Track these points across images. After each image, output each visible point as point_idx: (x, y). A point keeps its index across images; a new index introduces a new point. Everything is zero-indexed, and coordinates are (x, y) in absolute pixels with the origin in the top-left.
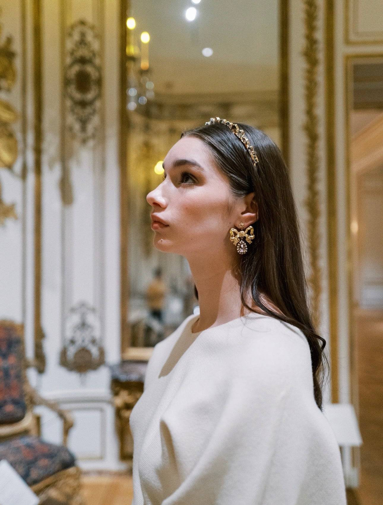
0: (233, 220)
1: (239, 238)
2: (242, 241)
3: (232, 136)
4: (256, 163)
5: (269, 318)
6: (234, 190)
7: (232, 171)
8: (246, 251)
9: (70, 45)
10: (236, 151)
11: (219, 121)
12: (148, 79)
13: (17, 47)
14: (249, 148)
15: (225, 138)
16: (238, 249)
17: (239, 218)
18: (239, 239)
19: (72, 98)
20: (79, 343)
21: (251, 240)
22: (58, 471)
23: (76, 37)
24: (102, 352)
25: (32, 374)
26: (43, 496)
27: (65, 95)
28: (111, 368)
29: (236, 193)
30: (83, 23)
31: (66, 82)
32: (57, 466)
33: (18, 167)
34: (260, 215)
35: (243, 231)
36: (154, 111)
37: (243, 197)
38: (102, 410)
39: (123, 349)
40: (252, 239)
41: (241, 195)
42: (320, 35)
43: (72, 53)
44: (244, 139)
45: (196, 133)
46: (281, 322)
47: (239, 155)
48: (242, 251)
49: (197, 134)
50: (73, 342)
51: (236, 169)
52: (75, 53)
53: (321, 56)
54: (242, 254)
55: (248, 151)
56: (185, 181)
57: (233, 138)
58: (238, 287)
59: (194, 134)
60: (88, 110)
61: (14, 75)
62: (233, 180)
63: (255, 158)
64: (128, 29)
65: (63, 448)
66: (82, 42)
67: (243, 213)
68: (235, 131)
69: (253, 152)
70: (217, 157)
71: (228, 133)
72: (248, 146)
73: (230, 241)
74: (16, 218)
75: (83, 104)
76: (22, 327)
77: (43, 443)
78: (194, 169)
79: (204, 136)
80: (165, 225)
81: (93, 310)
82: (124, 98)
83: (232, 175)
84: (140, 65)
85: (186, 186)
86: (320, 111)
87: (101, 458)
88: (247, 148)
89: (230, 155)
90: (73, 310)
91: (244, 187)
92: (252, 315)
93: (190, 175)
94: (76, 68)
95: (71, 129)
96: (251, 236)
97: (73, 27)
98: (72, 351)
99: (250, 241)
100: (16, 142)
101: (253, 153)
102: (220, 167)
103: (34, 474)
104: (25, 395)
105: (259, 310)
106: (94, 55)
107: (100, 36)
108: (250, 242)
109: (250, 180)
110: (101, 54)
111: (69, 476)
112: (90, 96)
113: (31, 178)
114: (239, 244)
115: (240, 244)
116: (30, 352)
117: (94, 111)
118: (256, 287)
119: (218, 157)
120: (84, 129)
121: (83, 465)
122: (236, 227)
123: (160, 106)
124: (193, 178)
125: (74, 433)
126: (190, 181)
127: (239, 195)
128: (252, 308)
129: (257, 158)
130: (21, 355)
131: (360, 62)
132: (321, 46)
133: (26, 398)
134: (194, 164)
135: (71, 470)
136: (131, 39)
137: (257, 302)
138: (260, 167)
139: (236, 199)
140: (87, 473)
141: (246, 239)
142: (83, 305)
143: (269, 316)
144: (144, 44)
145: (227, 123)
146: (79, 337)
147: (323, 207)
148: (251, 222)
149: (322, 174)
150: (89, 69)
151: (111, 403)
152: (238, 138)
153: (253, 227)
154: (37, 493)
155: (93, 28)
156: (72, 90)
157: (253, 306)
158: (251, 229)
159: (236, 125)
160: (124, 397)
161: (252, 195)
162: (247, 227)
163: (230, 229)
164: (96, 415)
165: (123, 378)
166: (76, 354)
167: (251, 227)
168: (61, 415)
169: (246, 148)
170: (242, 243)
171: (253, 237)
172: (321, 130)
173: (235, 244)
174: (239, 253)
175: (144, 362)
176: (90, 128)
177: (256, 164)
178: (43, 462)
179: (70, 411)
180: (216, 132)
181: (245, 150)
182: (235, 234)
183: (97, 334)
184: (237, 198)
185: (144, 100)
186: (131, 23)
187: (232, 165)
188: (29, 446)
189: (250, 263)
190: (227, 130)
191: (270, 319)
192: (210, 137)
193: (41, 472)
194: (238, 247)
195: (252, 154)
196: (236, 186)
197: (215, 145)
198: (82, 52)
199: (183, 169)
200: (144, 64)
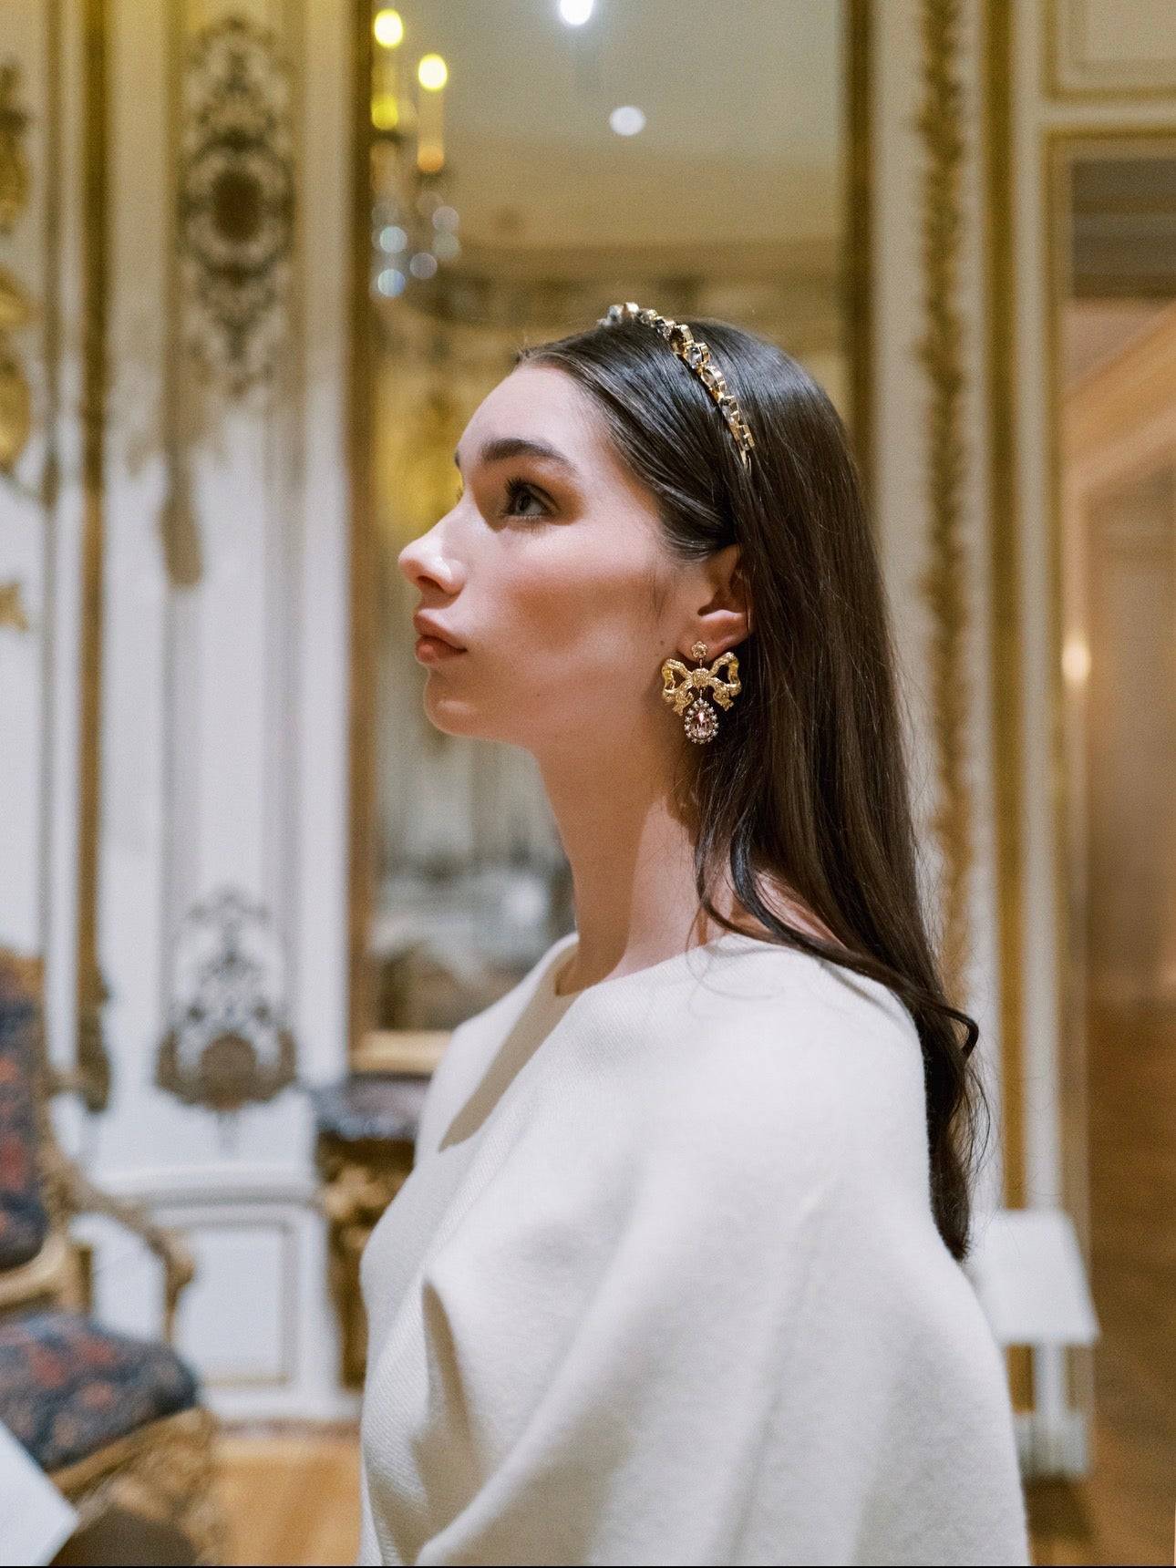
0: (671, 632)
1: (693, 690)
2: (701, 701)
3: (669, 365)
4: (747, 449)
5: (786, 951)
6: (673, 537)
7: (666, 477)
8: (715, 733)
9: (196, 92)
10: (679, 410)
11: (633, 316)
12: (439, 198)
13: (31, 96)
14: (725, 403)
15: (647, 370)
16: (687, 727)
17: (691, 627)
18: (690, 694)
19: (202, 257)
20: (216, 1015)
21: (731, 698)
22: (143, 1422)
23: (217, 67)
24: (288, 1046)
25: (66, 1116)
26: (94, 1505)
27: (179, 245)
28: (316, 1096)
29: (681, 547)
30: (236, 25)
31: (185, 207)
32: (140, 1410)
33: (30, 468)
34: (758, 618)
35: (704, 669)
36: (462, 299)
37: (701, 560)
38: (285, 1229)
39: (354, 1037)
40: (733, 695)
41: (696, 551)
42: (968, 70)
43: (203, 118)
44: (709, 372)
45: (556, 354)
46: (822, 965)
47: (689, 423)
48: (702, 733)
49: (559, 358)
50: (196, 1014)
51: (679, 467)
52: (212, 119)
53: (972, 132)
54: (702, 741)
55: (719, 411)
56: (517, 508)
57: (672, 370)
58: (688, 850)
59: (552, 357)
60: (251, 294)
61: (22, 182)
62: (671, 506)
63: (742, 432)
64: (378, 45)
65: (161, 1351)
66: (236, 84)
67: (704, 611)
68: (681, 348)
69: (737, 415)
70: (621, 433)
71: (657, 355)
72: (721, 395)
73: (664, 701)
74: (23, 626)
75: (237, 275)
76: (39, 966)
77: (97, 1334)
78: (544, 471)
79: (580, 365)
80: (457, 647)
81: (262, 914)
82: (362, 256)
83: (667, 488)
84: (416, 157)
85: (522, 526)
86: (969, 302)
87: (283, 1380)
88: (719, 401)
89: (663, 426)
90: (198, 914)
91: (705, 528)
92: (732, 941)
93: (532, 491)
94: (216, 165)
95: (197, 350)
96: (728, 685)
97: (205, 39)
98: (193, 1043)
99: (728, 701)
100: (24, 389)
101: (735, 417)
102: (629, 464)
103: (67, 1433)
104: (45, 1181)
105: (753, 925)
106: (271, 123)
107: (290, 67)
108: (726, 704)
109: (723, 503)
110: (293, 120)
111: (178, 1438)
112: (257, 249)
113: (72, 501)
114: (691, 712)
115: (694, 710)
116: (61, 1046)
117: (270, 297)
118: (744, 851)
119: (623, 431)
120: (237, 350)
121: (223, 1403)
122: (681, 657)
123: (481, 285)
124: (542, 498)
125: (196, 1303)
126: (534, 509)
127: (686, 553)
128: (732, 921)
129: (748, 435)
130: (34, 1056)
131: (1095, 152)
132: (972, 103)
133: (49, 1190)
134: (545, 454)
135: (185, 1420)
136: (387, 76)
137: (749, 900)
138: (758, 462)
139: (681, 567)
140: (236, 1428)
141: (715, 694)
142: (230, 898)
143: (783, 945)
144: (430, 94)
145: (657, 322)
146: (217, 998)
147: (976, 597)
148: (729, 639)
149: (974, 495)
150: (256, 166)
151: (314, 1205)
152: (690, 368)
153: (735, 655)
154: (73, 1495)
155: (268, 40)
156: (205, 233)
157: (735, 914)
158: (731, 662)
159: (684, 328)
160: (355, 1187)
161: (731, 555)
162: (717, 653)
163: (663, 664)
164: (267, 1245)
165: (352, 1126)
166: (209, 1053)
167: (730, 655)
168: (157, 1245)
169: (713, 400)
170: (701, 708)
171: (737, 688)
172: (973, 360)
173: (679, 709)
174: (691, 739)
175: (419, 1079)
176: (258, 347)
177: (747, 452)
178: (97, 1395)
179: (184, 1230)
180: (619, 351)
181: (711, 409)
182: (679, 678)
183: (272, 989)
184: (681, 561)
185: (428, 264)
186: (388, 29)
187: (669, 456)
188: (53, 1344)
189: (728, 775)
190: (656, 345)
191: (786, 954)
192: (598, 368)
193: (87, 1427)
194: (688, 719)
195: (733, 420)
196: (681, 525)
197: (612, 393)
198: (236, 114)
199: (510, 469)
200: (430, 153)
